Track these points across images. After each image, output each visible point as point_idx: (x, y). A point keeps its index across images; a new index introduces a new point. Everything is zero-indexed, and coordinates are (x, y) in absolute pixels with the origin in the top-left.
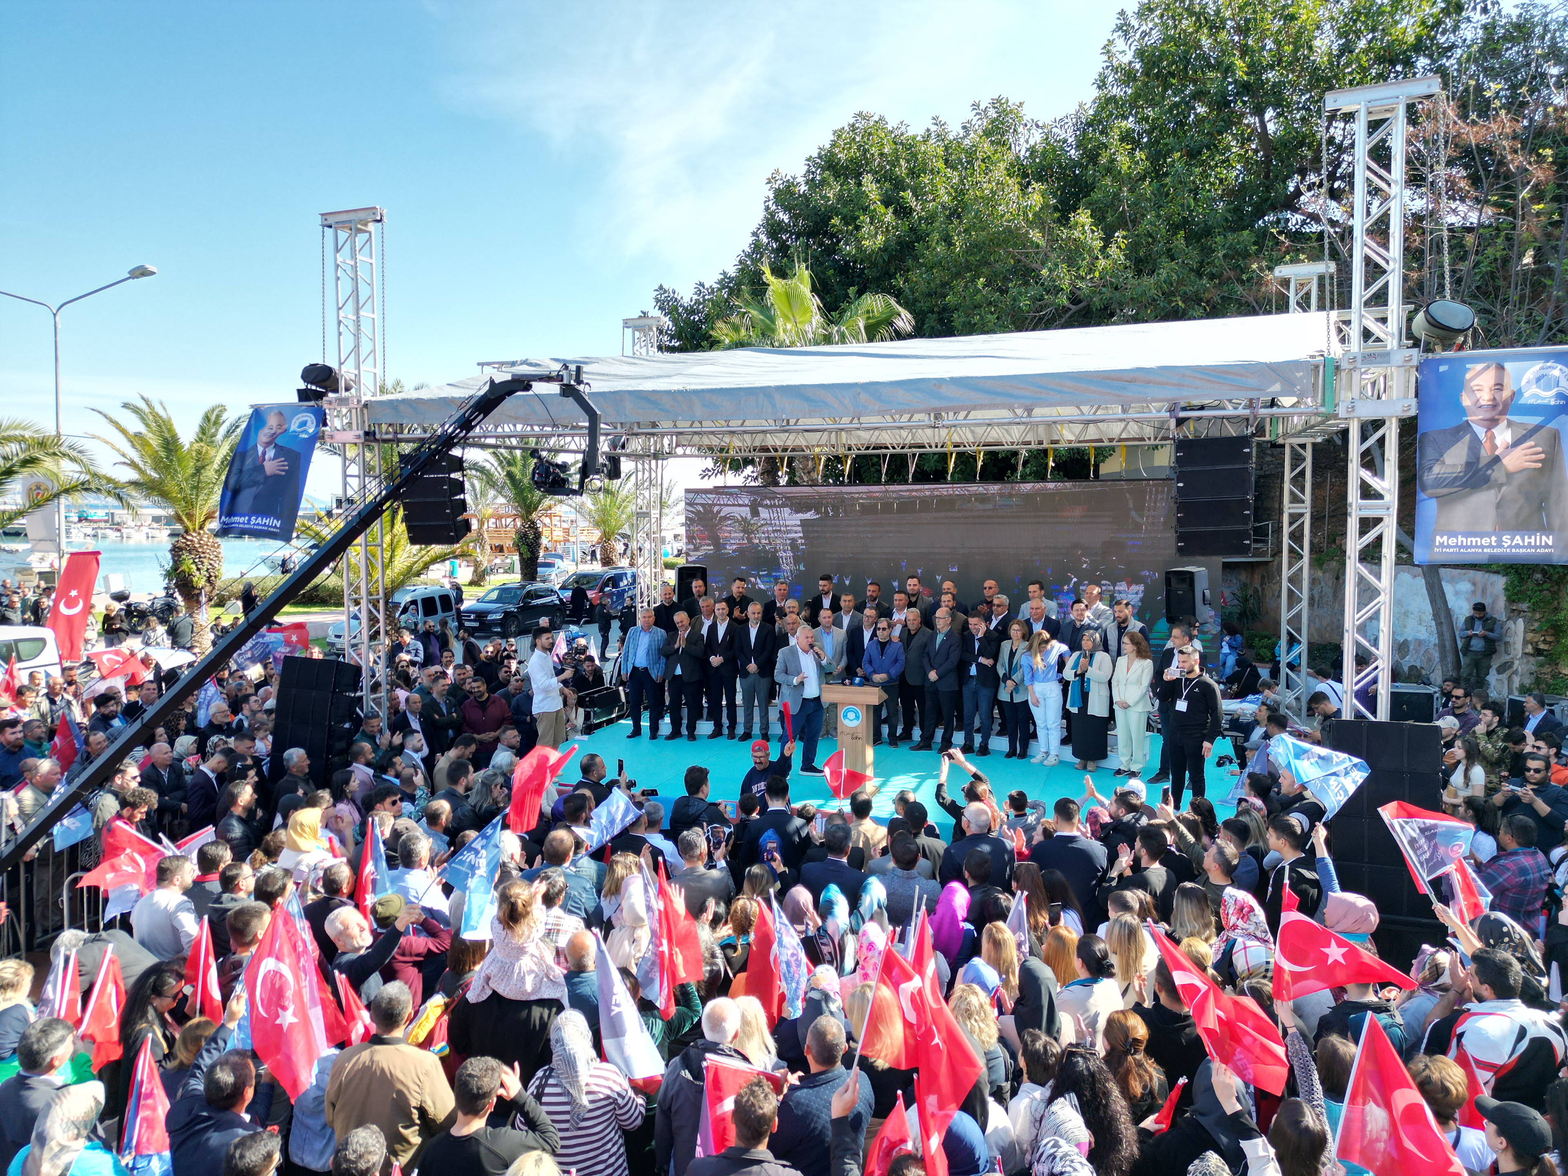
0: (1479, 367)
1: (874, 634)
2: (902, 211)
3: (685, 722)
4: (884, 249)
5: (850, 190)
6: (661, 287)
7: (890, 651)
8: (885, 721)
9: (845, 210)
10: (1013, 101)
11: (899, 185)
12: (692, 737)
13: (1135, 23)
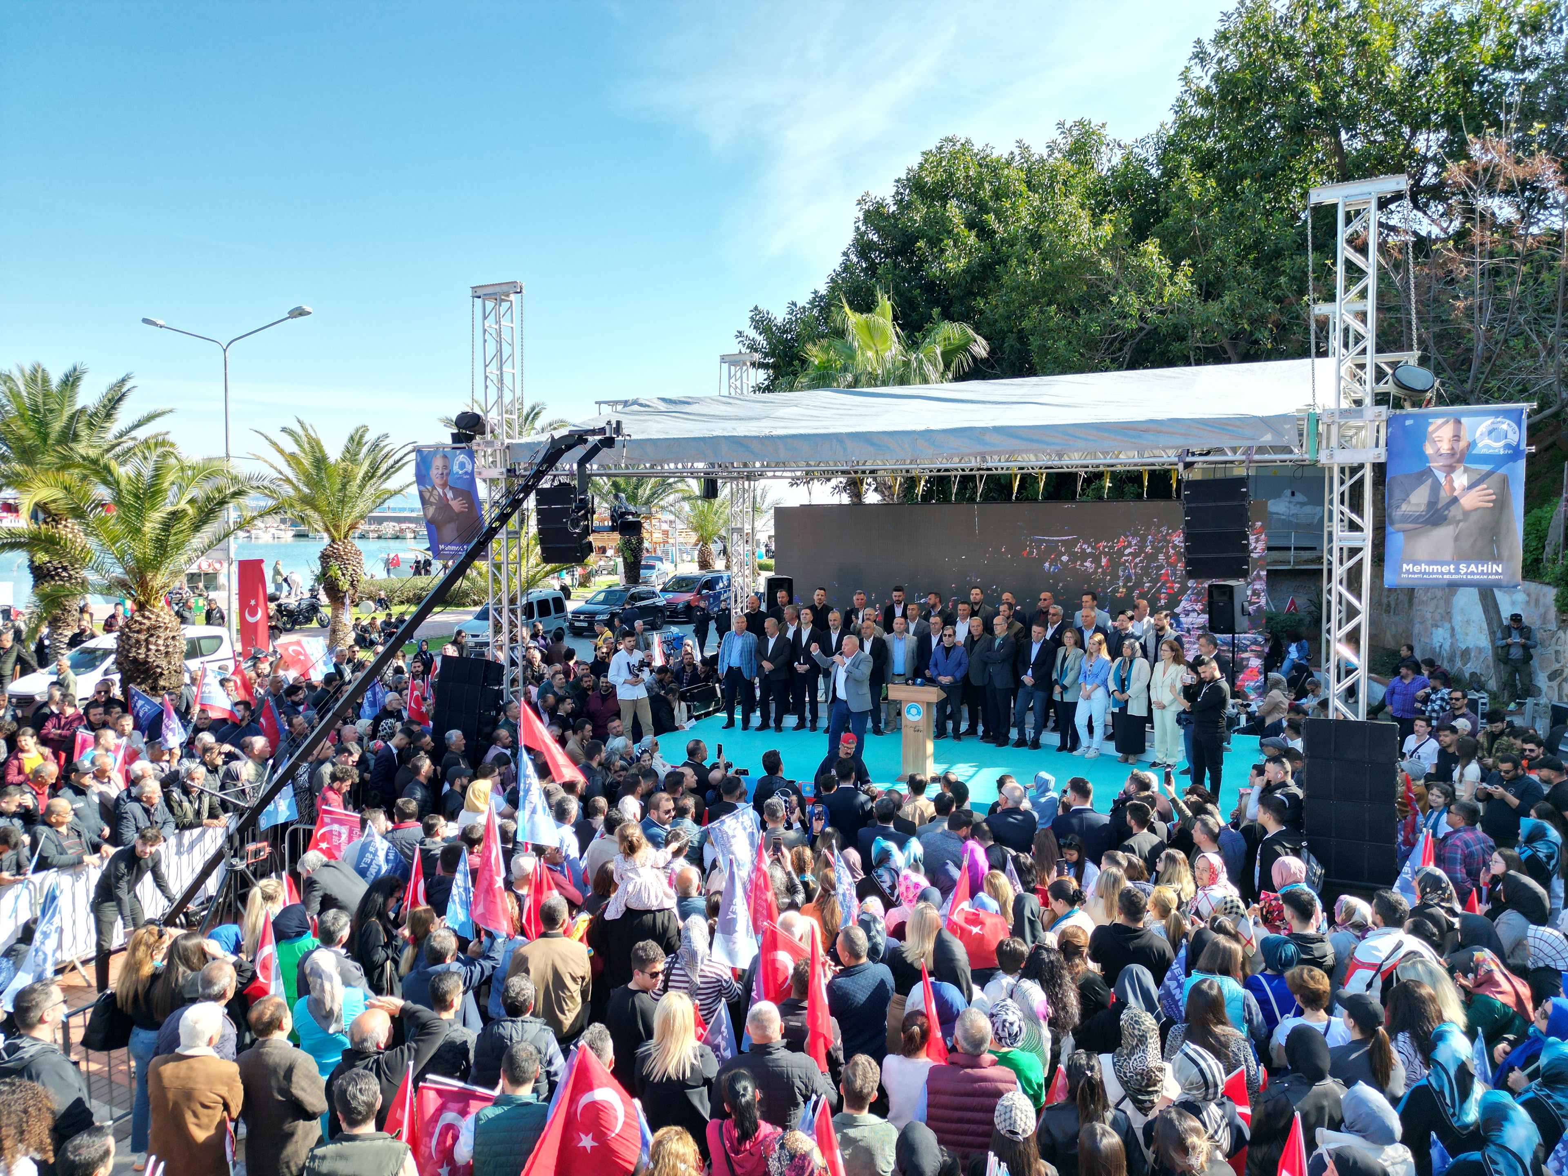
0: (1440, 421)
1: (940, 640)
2: (985, 233)
3: (773, 715)
4: (967, 271)
5: (936, 212)
6: (756, 308)
7: (954, 655)
8: (950, 717)
9: (931, 233)
10: (1096, 122)
11: (983, 208)
12: (779, 728)
13: (1211, 50)
